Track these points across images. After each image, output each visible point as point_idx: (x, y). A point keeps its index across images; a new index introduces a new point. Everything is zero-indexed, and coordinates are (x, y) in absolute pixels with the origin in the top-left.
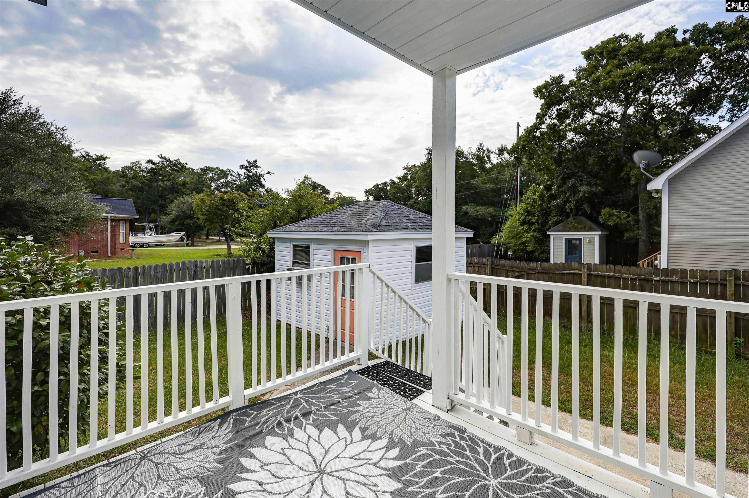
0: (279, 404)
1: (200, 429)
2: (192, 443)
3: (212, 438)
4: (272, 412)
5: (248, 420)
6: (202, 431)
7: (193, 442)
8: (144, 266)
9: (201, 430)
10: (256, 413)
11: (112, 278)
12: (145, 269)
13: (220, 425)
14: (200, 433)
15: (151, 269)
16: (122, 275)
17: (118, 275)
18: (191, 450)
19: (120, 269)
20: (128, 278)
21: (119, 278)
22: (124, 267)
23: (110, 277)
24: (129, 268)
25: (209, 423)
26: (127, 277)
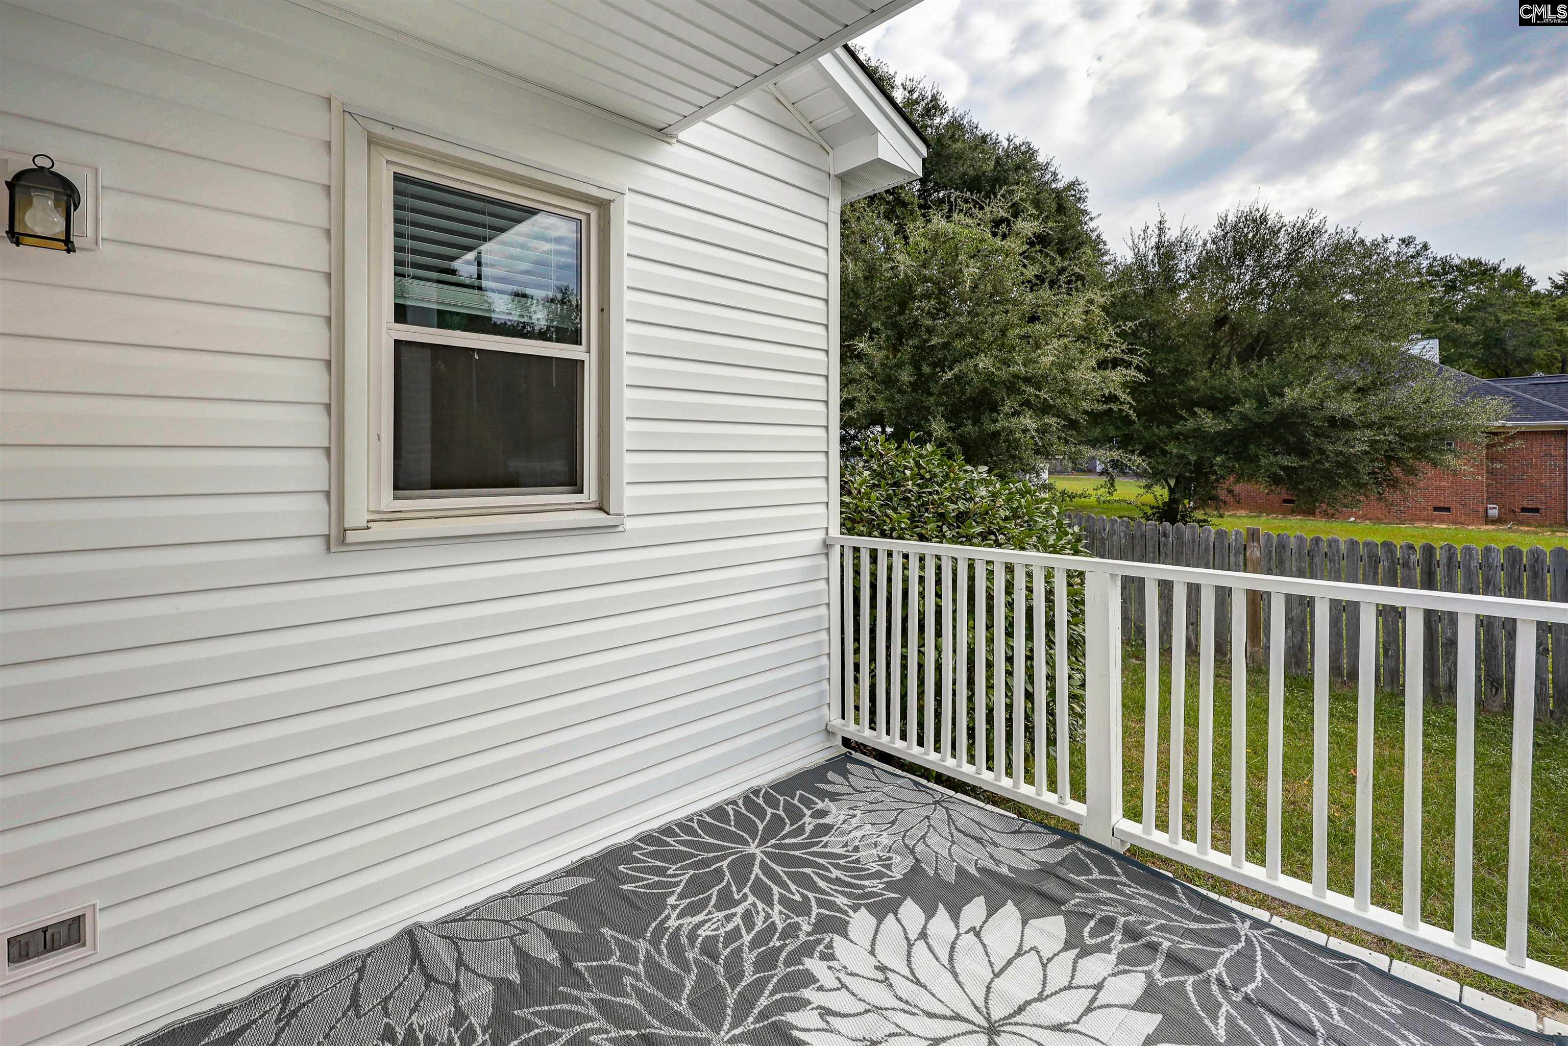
0: (1187, 906)
1: (1023, 825)
2: (986, 830)
3: (1018, 850)
4: (1143, 902)
5: (1096, 875)
6: (1022, 832)
7: (990, 833)
8: (1450, 548)
9: (1023, 829)
10: (1123, 879)
11: (1370, 563)
12: (1455, 554)
13: (1051, 846)
14: (1018, 832)
15: (1471, 556)
16: (1394, 562)
17: (1383, 558)
18: (973, 837)
19: (1388, 546)
20: (1409, 568)
21: (1386, 564)
22: (1399, 542)
23: (1365, 557)
24: (1411, 547)
25: (1041, 830)
26: (1406, 565)
